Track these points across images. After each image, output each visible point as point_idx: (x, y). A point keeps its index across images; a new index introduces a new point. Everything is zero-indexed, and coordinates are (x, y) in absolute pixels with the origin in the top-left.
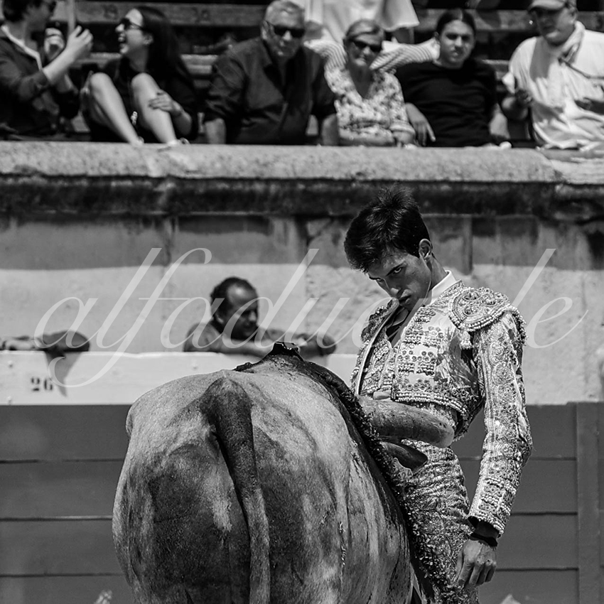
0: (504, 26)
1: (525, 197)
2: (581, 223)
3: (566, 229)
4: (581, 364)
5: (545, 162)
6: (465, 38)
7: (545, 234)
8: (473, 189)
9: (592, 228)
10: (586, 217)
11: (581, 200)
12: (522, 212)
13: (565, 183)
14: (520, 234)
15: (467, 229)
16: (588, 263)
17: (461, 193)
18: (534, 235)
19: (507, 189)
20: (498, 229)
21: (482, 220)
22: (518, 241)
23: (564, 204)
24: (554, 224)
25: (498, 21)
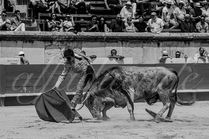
0: (147, 17)
1: (150, 38)
2: (156, 42)
3: (155, 42)
4: (156, 59)
5: (152, 34)
6: (142, 19)
7: (152, 43)
8: (143, 37)
9: (158, 42)
10: (157, 41)
11: (156, 39)
12: (149, 40)
13: (154, 37)
14: (149, 43)
15: (142, 42)
16: (157, 47)
17: (142, 38)
18: (151, 43)
19: (147, 37)
20: (146, 42)
21: (144, 41)
22: (149, 44)
23: (154, 39)
24: (153, 42)
25: (146, 17)
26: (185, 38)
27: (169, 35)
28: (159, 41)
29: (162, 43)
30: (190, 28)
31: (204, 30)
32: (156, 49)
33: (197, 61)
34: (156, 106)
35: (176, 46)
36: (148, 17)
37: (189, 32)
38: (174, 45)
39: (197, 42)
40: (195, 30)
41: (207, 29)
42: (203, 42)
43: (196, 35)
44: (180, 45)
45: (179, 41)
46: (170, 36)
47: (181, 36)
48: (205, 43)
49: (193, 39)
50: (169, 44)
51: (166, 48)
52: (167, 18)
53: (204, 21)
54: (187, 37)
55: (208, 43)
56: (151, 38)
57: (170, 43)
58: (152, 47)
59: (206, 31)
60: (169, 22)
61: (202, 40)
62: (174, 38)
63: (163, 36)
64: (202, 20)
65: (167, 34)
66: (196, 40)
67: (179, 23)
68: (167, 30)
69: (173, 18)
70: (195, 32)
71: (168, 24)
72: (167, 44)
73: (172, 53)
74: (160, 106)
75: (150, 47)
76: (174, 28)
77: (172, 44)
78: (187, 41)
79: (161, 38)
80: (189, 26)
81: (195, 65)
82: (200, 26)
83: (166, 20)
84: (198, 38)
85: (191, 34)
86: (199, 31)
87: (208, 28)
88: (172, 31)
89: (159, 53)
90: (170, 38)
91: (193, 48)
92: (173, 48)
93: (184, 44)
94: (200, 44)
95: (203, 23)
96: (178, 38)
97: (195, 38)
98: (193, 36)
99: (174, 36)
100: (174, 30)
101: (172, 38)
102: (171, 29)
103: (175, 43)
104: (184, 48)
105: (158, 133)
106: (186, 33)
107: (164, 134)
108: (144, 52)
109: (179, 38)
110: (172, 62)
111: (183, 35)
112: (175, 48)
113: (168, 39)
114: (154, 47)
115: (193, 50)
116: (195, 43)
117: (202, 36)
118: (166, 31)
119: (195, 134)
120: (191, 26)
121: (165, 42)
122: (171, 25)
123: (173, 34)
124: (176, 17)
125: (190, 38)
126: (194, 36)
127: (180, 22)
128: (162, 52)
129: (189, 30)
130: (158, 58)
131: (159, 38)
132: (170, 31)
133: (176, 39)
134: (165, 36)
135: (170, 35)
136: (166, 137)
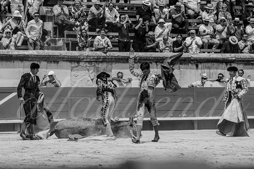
2: (195, 63)
3: (193, 64)
5: (190, 55)
7: (190, 65)
11: (195, 60)
12: (187, 61)
13: (193, 58)
14: (186, 64)
15: (179, 64)
16: (196, 69)
18: (188, 65)
19: (185, 58)
20: (183, 64)
21: (181, 63)
23: (192, 60)
24: (191, 63)
26: (227, 59)
27: (208, 56)
28: (198, 62)
29: (201, 65)
32: (194, 71)
34: (193, 134)
35: (216, 69)
37: (230, 53)
38: (214, 67)
39: (240, 63)
42: (245, 63)
44: (221, 67)
45: (220, 62)
46: (210, 57)
47: (222, 57)
48: (249, 64)
49: (235, 60)
50: (209, 66)
51: (206, 70)
54: (229, 58)
55: (251, 65)
56: (188, 59)
57: (209, 64)
58: (189, 70)
61: (245, 61)
62: (214, 59)
63: (202, 57)
65: (206, 54)
72: (207, 66)
73: (211, 75)
75: (187, 69)
77: (212, 66)
78: (228, 62)
79: (199, 59)
84: (240, 59)
85: (233, 55)
89: (197, 76)
90: (210, 59)
92: (213, 70)
93: (225, 66)
94: (242, 66)
96: (218, 60)
97: (238, 59)
98: (235, 57)
99: (214, 57)
101: (212, 59)
103: (216, 64)
108: (180, 74)
109: (220, 59)
110: (211, 85)
111: (224, 55)
113: (208, 60)
114: (192, 69)
116: (237, 65)
117: (245, 57)
121: (205, 64)
125: (232, 60)
126: (237, 57)
128: (200, 75)
131: (198, 59)
132: (210, 51)
133: (216, 60)
134: (204, 57)
135: (210, 55)
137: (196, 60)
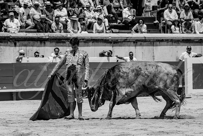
26: (41, 38)
27: (25, 35)
28: (16, 40)
29: (18, 43)
30: (45, 28)
31: (59, 30)
32: (13, 48)
33: (52, 60)
34: (13, 105)
35: (32, 46)
36: (5, 17)
37: (44, 32)
38: (30, 44)
39: (53, 42)
40: (51, 30)
41: (61, 29)
42: (57, 41)
43: (51, 35)
44: (36, 44)
45: (35, 41)
47: (37, 36)
48: (60, 43)
49: (48, 39)
50: (25, 44)
51: (23, 47)
52: (24, 18)
53: (58, 21)
54: (43, 37)
55: (62, 43)
56: (8, 38)
57: (26, 42)
58: (9, 47)
59: (61, 31)
60: (25, 22)
61: (57, 40)
62: (30, 38)
63: (20, 36)
64: (57, 21)
65: (23, 34)
66: (52, 40)
67: (35, 24)
68: (23, 29)
69: (29, 19)
70: (50, 32)
71: (24, 24)
72: (24, 44)
73: (28, 52)
74: (16, 104)
75: (7, 46)
76: (30, 28)
77: (29, 44)
78: (42, 41)
79: (17, 38)
80: (45, 26)
81: (51, 64)
82: (55, 27)
83: (23, 20)
84: (53, 38)
85: (46, 34)
86: (54, 31)
87: (63, 28)
88: (28, 31)
89: (16, 53)
90: (26, 37)
91: (48, 47)
92: (29, 47)
93: (40, 44)
94: (55, 44)
95: (58, 24)
96: (34, 38)
97: (51, 38)
98: (48, 36)
99: (30, 36)
100: (31, 30)
101: (29, 38)
102: (27, 29)
103: (31, 42)
104: (40, 48)
105: (15, 131)
106: (42, 33)
107: (20, 132)
108: (1, 52)
109: (35, 37)
110: (28, 61)
111: (39, 35)
112: (32, 47)
113: (25, 38)
114: (11, 47)
115: (48, 50)
116: (50, 43)
117: (57, 36)
118: (22, 31)
119: (50, 131)
120: (46, 27)
121: (22, 42)
122: (27, 25)
123: (29, 33)
124: (33, 17)
125: (45, 38)
126: (50, 36)
127: (36, 22)
128: (18, 52)
129: (44, 30)
130: (15, 58)
131: (16, 37)
132: (27, 31)
133: (32, 38)
134: (21, 36)
135: (27, 35)
136: (21, 135)
137: (15, 39)
